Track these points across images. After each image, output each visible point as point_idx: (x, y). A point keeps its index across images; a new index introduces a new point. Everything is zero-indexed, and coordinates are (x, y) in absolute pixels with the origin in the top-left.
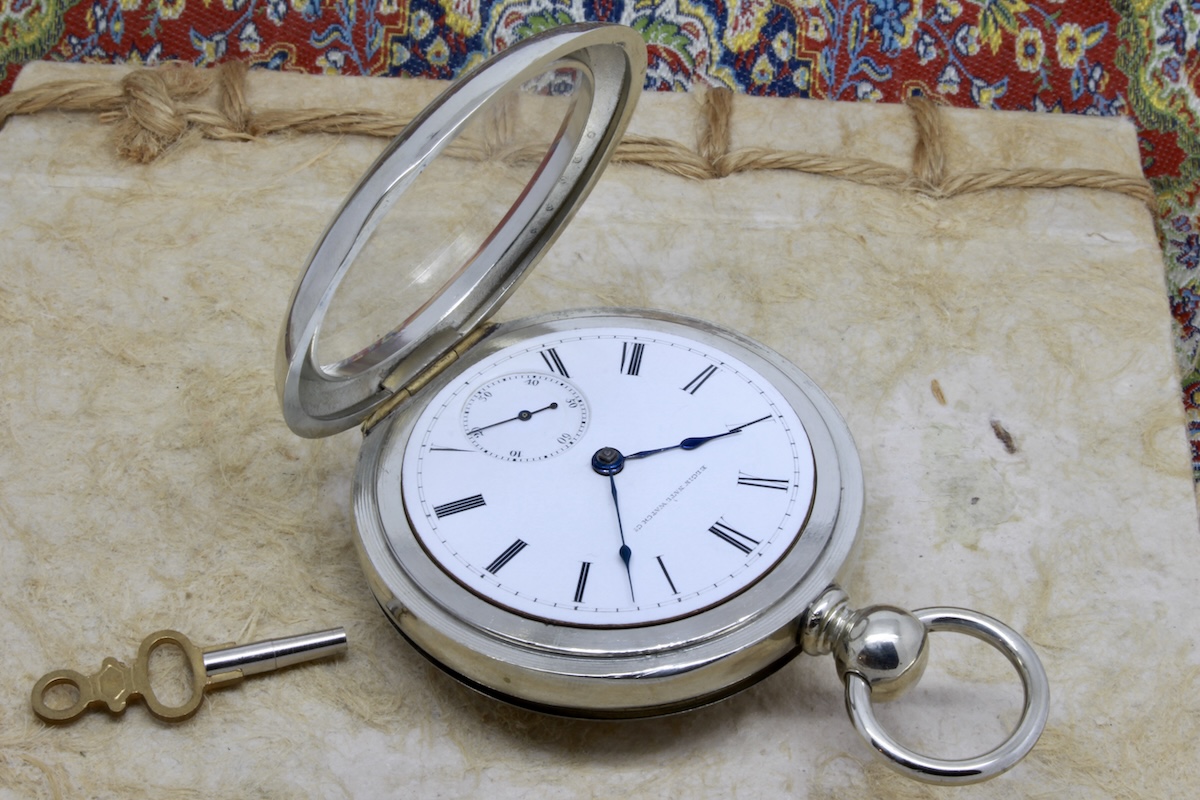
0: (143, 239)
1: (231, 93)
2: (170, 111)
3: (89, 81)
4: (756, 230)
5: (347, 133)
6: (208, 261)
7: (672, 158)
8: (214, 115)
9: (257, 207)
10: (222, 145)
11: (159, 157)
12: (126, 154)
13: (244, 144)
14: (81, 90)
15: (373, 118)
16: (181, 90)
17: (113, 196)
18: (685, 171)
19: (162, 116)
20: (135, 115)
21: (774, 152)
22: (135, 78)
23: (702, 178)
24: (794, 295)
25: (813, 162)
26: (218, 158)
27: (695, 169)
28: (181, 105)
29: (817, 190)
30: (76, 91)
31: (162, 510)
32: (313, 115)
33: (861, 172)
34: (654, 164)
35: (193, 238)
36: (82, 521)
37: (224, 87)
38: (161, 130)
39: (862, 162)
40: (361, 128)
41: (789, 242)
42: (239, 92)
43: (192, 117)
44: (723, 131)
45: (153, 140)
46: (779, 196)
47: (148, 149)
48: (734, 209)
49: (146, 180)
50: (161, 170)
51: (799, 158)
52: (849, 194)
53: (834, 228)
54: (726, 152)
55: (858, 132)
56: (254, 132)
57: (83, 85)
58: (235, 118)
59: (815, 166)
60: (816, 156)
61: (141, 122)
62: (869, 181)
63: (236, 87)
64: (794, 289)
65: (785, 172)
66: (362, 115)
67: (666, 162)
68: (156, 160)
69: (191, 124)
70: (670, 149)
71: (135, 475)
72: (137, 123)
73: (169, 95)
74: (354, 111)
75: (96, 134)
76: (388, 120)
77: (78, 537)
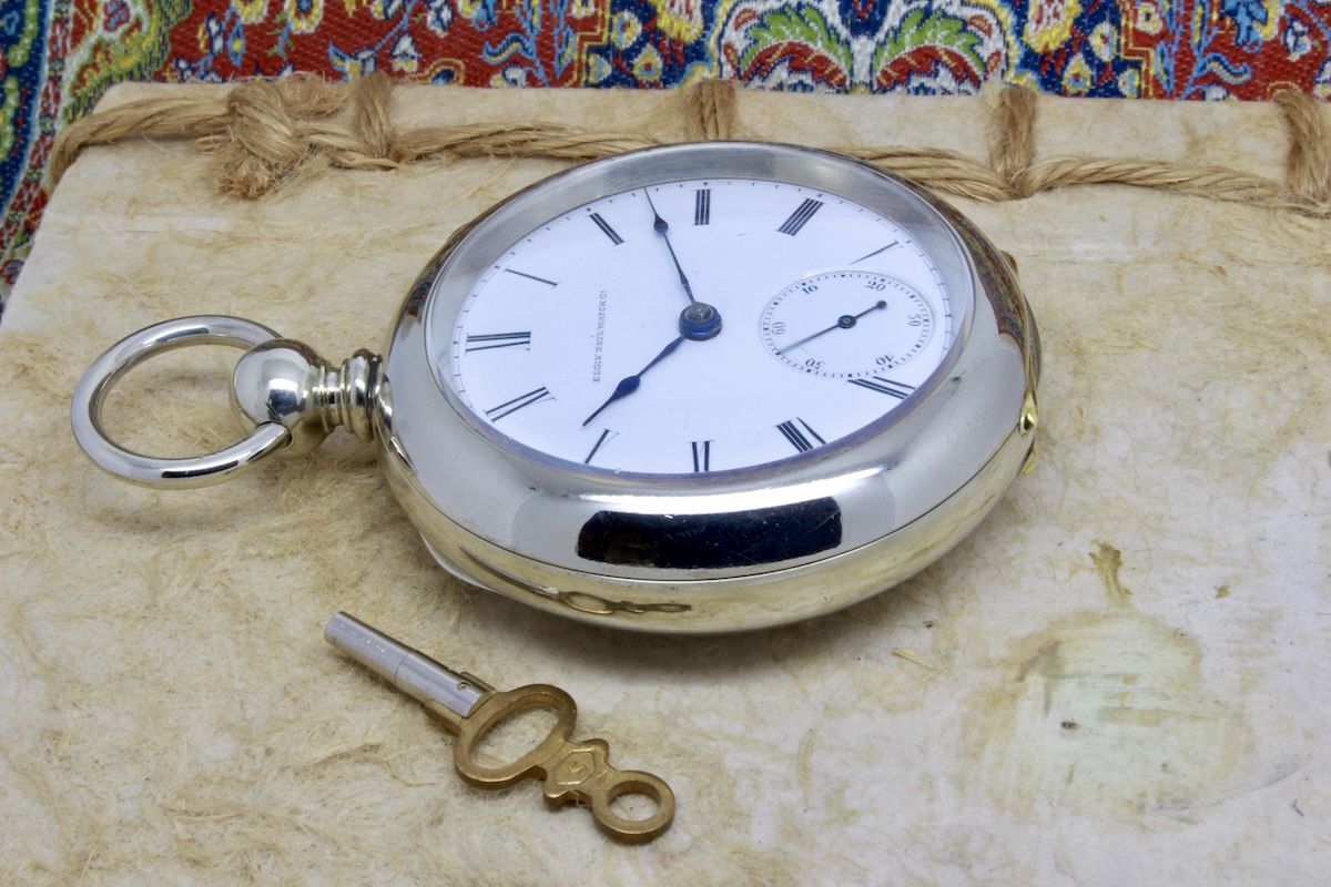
0: (243, 292)
1: (370, 109)
2: (289, 133)
3: (185, 98)
4: (1073, 263)
5: (520, 155)
6: (328, 319)
7: (955, 173)
8: (345, 136)
9: (397, 250)
10: (356, 176)
11: (271, 190)
12: (226, 188)
13: (384, 173)
14: (174, 109)
15: (554, 134)
16: (304, 107)
17: (209, 241)
18: (973, 190)
19: (276, 137)
20: (241, 138)
21: (1095, 160)
22: (243, 91)
23: (997, 200)
24: (1130, 344)
25: (1149, 171)
26: (348, 191)
27: (986, 188)
28: (301, 124)
29: (1154, 209)
30: (167, 110)
31: (241, 636)
32: (474, 132)
33: (1215, 183)
34: (930, 183)
35: (310, 291)
36: (130, 653)
37: (361, 103)
38: (273, 155)
39: (1217, 170)
40: (537, 146)
41: (1119, 277)
42: (380, 109)
43: (315, 138)
44: (1024, 139)
45: (263, 167)
46: (1103, 219)
47: (256, 180)
48: (1042, 236)
49: (252, 219)
50: (274, 210)
51: (1130, 166)
52: (1202, 215)
53: (1182, 257)
54: (1029, 164)
55: (1209, 138)
56: (399, 157)
57: (175, 103)
58: (374, 141)
59: (1151, 176)
60: (1153, 163)
61: (248, 145)
62: (1225, 195)
63: (377, 102)
64: (1128, 337)
65: (1111, 186)
66: (538, 130)
67: (948, 179)
68: (267, 194)
69: (313, 147)
70: (951, 162)
71: (208, 591)
72: (243, 147)
73: (286, 111)
74: (529, 125)
75: (191, 165)
76: (574, 135)
77: (122, 675)
